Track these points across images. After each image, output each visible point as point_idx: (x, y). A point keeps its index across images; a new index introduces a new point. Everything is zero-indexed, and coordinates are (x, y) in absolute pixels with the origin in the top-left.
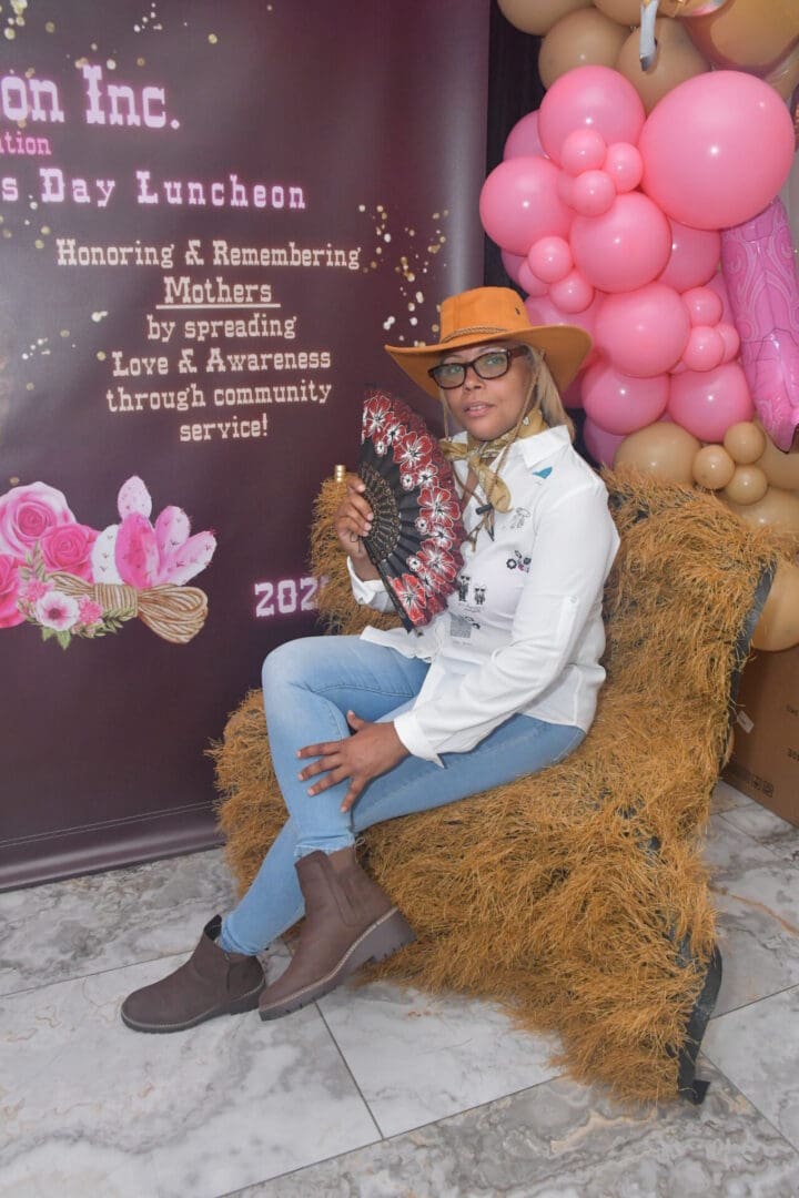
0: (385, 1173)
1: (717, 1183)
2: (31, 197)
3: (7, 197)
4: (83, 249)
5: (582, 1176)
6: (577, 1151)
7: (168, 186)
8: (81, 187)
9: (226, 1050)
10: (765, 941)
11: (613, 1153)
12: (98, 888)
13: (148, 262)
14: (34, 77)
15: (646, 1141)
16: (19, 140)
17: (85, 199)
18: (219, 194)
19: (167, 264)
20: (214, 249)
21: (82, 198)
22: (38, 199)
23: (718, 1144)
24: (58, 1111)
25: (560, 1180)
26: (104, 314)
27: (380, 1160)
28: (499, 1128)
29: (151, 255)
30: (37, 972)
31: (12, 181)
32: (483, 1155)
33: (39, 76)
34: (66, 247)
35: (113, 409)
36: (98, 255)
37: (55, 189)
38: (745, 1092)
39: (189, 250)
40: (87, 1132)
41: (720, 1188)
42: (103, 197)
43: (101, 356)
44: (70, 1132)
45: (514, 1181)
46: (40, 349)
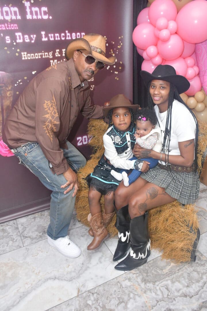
0: (127, 281)
1: (201, 276)
2: (14, 41)
3: (8, 42)
4: (29, 55)
5: (171, 277)
6: (169, 272)
7: (50, 35)
8: (27, 37)
9: (85, 254)
10: (205, 218)
11: (177, 272)
12: (44, 215)
13: (46, 57)
14: (12, 6)
15: (184, 268)
16: (9, 25)
18: (63, 37)
19: (51, 57)
20: (62, 52)
21: (27, 40)
22: (16, 42)
23: (200, 267)
24: (49, 272)
25: (166, 279)
26: (35, 72)
27: (125, 278)
28: (151, 268)
29: (47, 55)
30: (35, 238)
31: (9, 37)
32: (148, 274)
34: (24, 55)
36: (33, 56)
37: (20, 39)
38: (204, 255)
39: (56, 52)
40: (57, 277)
41: (201, 277)
42: (33, 40)
44: (53, 277)
45: (156, 280)
46: (20, 83)
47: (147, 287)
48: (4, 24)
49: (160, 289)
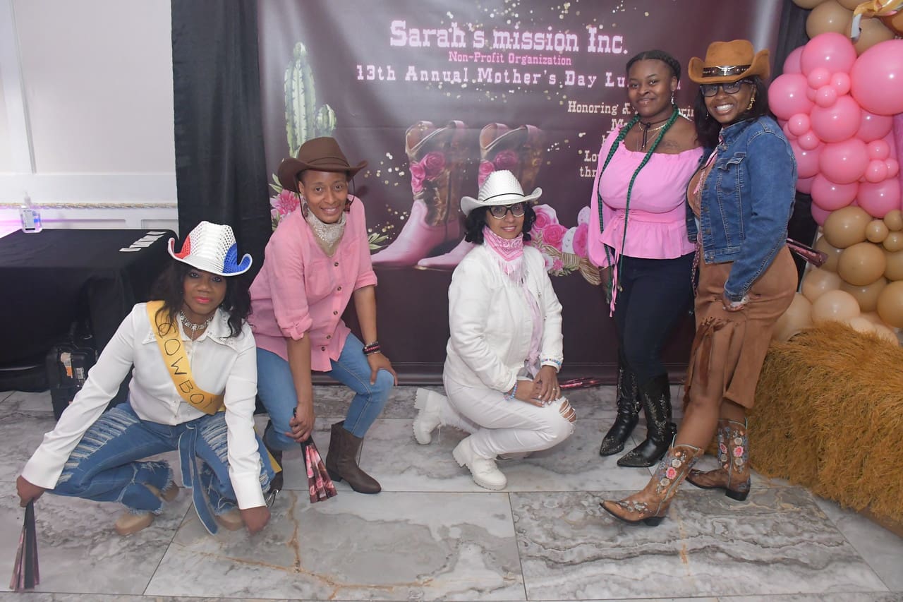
1: (799, 532)
2: (560, 83)
3: (551, 83)
4: (579, 106)
7: (619, 79)
8: (582, 79)
13: (606, 112)
14: (569, 33)
16: (559, 59)
17: (583, 84)
19: (614, 113)
21: (582, 83)
22: (563, 84)
23: (804, 522)
25: (731, 516)
26: (584, 134)
29: (608, 109)
31: (554, 76)
33: (571, 33)
34: (572, 104)
35: (582, 176)
36: (585, 108)
37: (571, 80)
39: (624, 107)
42: (590, 83)
43: (580, 152)
45: (711, 512)
46: (555, 147)
47: (690, 515)
48: (552, 57)
49: (712, 523)
